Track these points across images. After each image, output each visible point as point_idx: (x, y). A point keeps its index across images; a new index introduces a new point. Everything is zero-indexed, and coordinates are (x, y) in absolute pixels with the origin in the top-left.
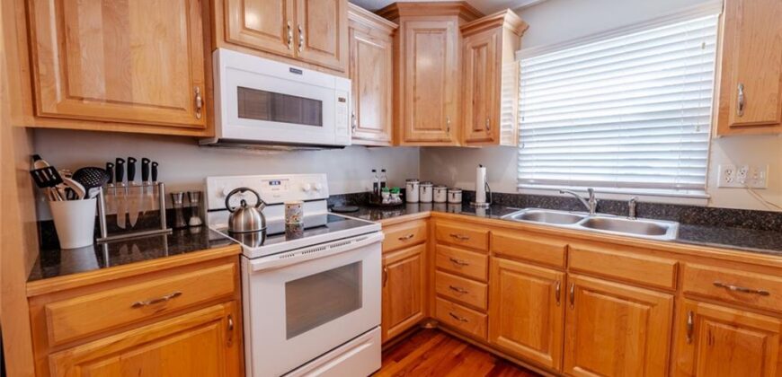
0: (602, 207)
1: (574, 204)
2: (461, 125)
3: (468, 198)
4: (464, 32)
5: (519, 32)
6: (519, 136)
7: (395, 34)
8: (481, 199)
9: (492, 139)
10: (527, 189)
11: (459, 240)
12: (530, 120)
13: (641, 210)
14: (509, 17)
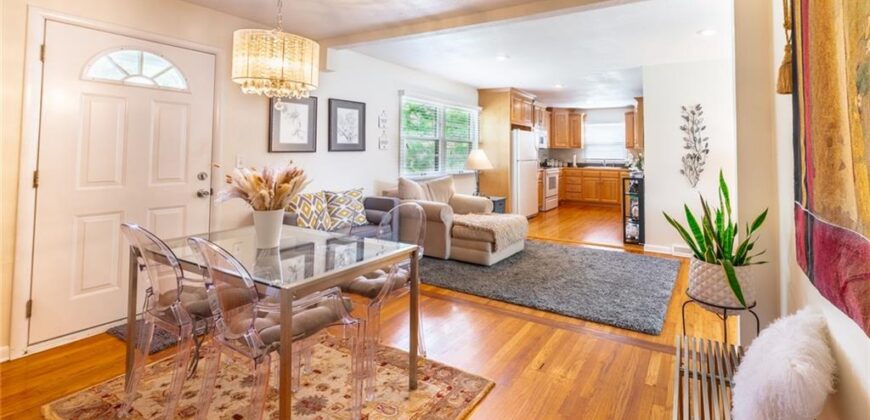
0: (607, 165)
1: (602, 165)
2: (570, 142)
3: (570, 165)
4: (570, 115)
5: (585, 116)
6: (585, 146)
7: (551, 115)
8: (575, 165)
9: (579, 147)
10: (588, 161)
11: (573, 175)
12: (589, 141)
13: (616, 165)
14: (583, 115)
